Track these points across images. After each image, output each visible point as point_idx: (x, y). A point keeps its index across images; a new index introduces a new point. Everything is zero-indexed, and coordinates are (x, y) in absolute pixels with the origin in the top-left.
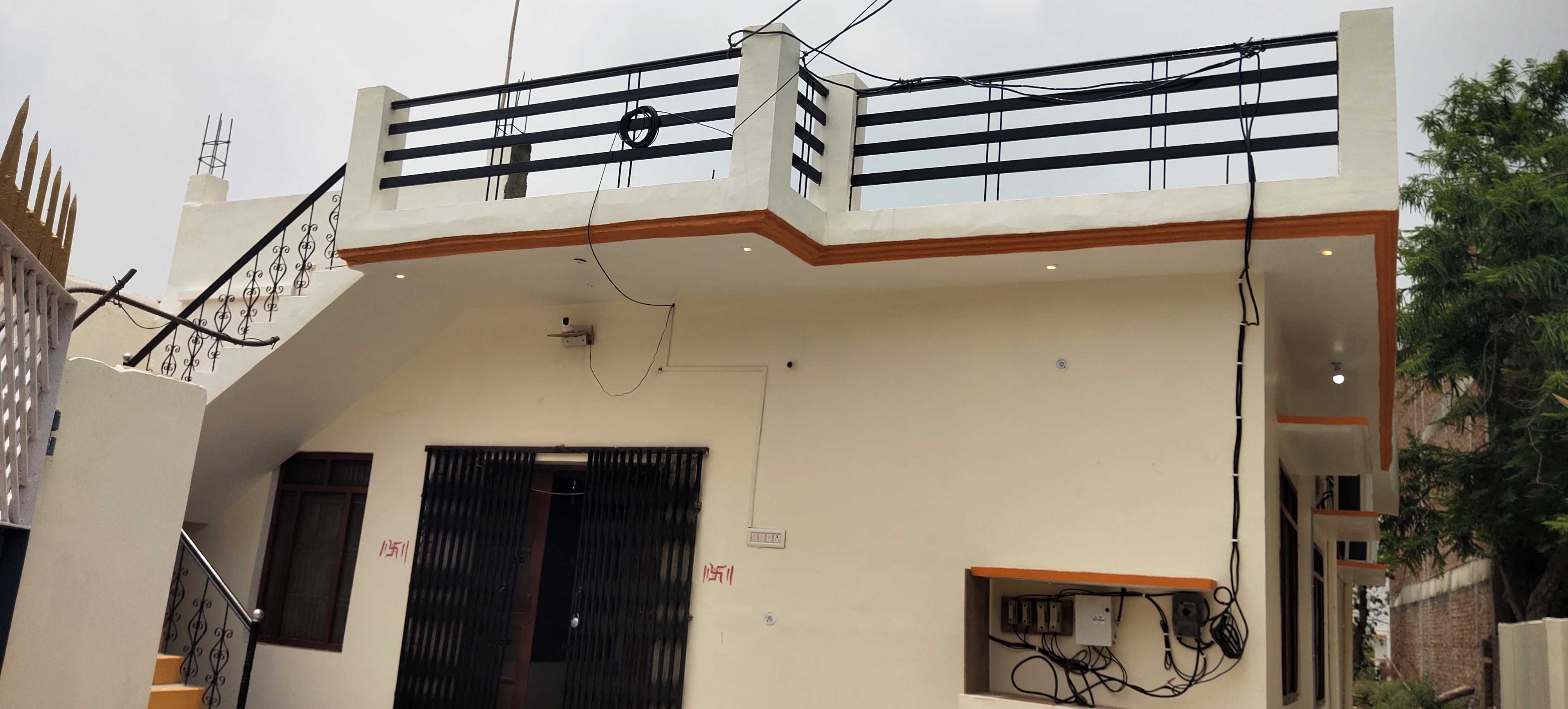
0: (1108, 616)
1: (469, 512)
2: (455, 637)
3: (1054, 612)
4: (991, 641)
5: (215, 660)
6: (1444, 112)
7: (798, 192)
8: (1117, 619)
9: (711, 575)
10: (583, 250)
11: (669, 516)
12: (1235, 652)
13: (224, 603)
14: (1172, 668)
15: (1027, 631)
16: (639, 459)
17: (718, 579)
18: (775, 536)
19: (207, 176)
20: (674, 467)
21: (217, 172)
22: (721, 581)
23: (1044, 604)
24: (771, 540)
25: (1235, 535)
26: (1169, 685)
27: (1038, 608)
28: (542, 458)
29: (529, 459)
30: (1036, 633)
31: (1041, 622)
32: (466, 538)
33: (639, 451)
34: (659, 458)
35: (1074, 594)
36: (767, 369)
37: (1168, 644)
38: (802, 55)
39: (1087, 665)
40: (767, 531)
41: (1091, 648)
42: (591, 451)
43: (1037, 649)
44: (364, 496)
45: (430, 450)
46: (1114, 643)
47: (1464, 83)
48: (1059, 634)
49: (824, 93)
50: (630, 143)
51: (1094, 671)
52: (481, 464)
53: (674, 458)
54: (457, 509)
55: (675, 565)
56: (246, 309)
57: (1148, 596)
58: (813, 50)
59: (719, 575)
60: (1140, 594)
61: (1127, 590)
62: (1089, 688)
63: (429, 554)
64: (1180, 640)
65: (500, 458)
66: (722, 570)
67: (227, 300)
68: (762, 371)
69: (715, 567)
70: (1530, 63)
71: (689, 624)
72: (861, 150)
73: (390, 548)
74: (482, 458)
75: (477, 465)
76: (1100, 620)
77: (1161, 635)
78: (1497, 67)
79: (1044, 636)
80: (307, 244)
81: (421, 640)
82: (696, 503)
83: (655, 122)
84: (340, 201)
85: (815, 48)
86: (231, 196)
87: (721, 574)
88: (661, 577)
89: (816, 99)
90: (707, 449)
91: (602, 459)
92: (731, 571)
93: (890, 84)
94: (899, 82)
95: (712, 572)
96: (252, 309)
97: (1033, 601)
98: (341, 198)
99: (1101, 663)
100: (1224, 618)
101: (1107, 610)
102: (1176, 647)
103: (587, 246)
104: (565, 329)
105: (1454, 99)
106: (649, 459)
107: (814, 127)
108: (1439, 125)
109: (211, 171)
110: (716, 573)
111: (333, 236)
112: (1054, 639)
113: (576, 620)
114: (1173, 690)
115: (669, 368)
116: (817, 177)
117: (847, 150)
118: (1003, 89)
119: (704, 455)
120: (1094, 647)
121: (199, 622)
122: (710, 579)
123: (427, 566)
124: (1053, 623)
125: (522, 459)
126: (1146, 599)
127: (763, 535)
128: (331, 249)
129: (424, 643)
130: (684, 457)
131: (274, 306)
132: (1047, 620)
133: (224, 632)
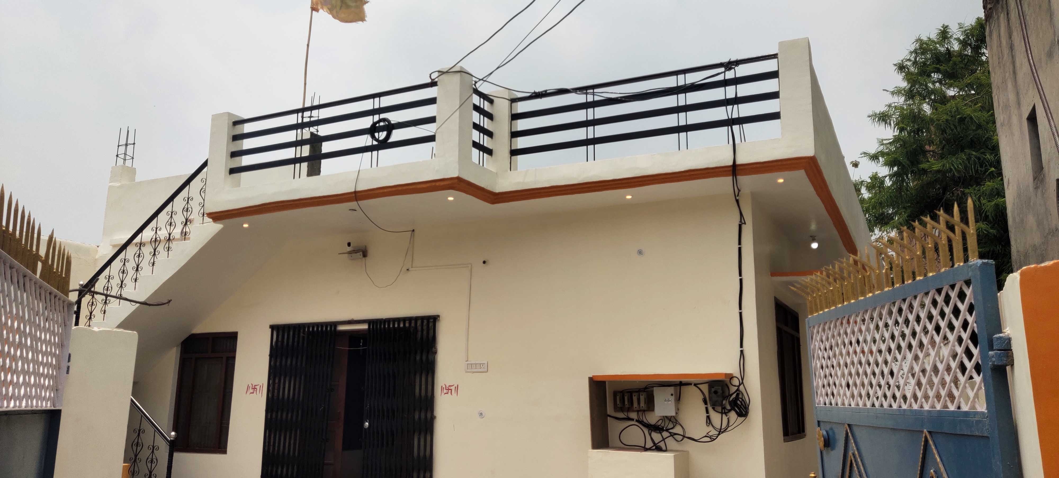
0: (672, 399)
1: (299, 364)
2: (295, 440)
3: (642, 398)
4: (608, 418)
5: (149, 465)
6: (909, 60)
7: (478, 163)
8: (678, 399)
9: (445, 391)
10: (353, 204)
11: (418, 358)
12: (744, 413)
13: (152, 430)
14: (710, 425)
15: (630, 409)
16: (399, 325)
17: (449, 393)
18: (482, 365)
19: (122, 166)
20: (419, 328)
21: (128, 163)
22: (451, 394)
23: (636, 394)
24: (479, 368)
25: (741, 346)
26: (707, 435)
27: (633, 396)
28: (341, 328)
29: (333, 329)
30: (634, 411)
31: (635, 405)
32: (298, 379)
33: (398, 320)
34: (410, 324)
35: (653, 387)
36: (471, 266)
37: (707, 411)
38: (474, 83)
39: (663, 427)
40: (477, 362)
41: (665, 417)
42: (369, 322)
43: (635, 420)
44: (234, 358)
45: (273, 327)
46: (677, 413)
47: (921, 40)
48: (647, 411)
49: (491, 102)
50: (377, 140)
51: (667, 430)
52: (304, 333)
53: (419, 322)
54: (291, 362)
55: (423, 387)
56: (153, 251)
57: (695, 385)
58: (480, 80)
59: (450, 391)
60: (691, 384)
61: (683, 383)
62: (664, 440)
63: (276, 391)
64: (714, 408)
65: (315, 329)
66: (452, 388)
67: (141, 244)
68: (468, 267)
69: (447, 386)
70: (961, 26)
71: (434, 421)
72: (515, 134)
73: (252, 389)
74: (304, 330)
75: (302, 334)
76: (668, 401)
77: (703, 407)
78: (941, 30)
79: (638, 413)
80: (187, 209)
81: (274, 443)
82: (433, 349)
83: (390, 127)
84: (206, 182)
85: (481, 78)
86: (138, 179)
87: (451, 390)
88: (416, 394)
89: (486, 106)
90: (439, 316)
91: (377, 326)
92: (457, 388)
93: (529, 95)
94: (533, 93)
95: (446, 389)
96: (156, 251)
97: (631, 393)
98: (206, 180)
99: (671, 426)
100: (738, 395)
101: (672, 395)
102: (712, 413)
103: (355, 203)
104: (349, 249)
105: (915, 51)
106: (404, 324)
107: (486, 123)
108: (908, 68)
109: (124, 163)
110: (448, 389)
111: (203, 204)
112: (644, 414)
113: (367, 424)
114: (711, 438)
115: (413, 269)
116: (489, 152)
117: (507, 134)
118: (594, 95)
119: (437, 320)
120: (666, 417)
121: (138, 443)
122: (445, 393)
123: (275, 398)
124: (642, 404)
125: (329, 329)
126: (695, 387)
127: (475, 365)
128: (202, 211)
129: (277, 445)
130: (425, 322)
131: (170, 248)
132: (639, 403)
133: (153, 447)
